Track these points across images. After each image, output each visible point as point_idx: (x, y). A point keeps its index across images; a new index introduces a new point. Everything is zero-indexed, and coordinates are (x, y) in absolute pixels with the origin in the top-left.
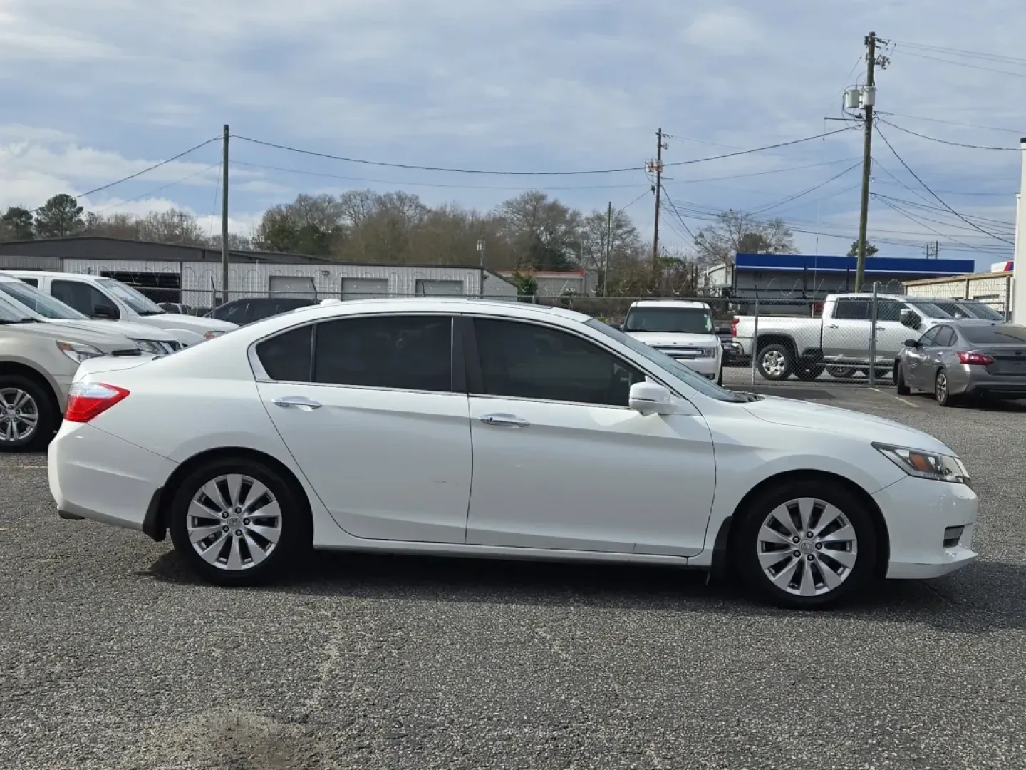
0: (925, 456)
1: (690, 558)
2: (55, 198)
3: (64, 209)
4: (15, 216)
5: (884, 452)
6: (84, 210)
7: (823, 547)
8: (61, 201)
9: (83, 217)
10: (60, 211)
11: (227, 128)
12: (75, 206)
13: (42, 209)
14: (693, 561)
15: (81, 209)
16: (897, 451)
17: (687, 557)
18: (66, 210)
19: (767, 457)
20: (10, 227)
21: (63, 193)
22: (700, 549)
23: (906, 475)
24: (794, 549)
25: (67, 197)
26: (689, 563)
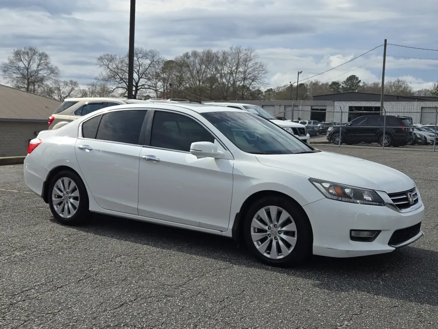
0: (343, 188)
1: (223, 232)
2: (350, 77)
3: (353, 81)
4: (334, 85)
5: (315, 183)
6: (361, 81)
7: (282, 234)
8: (352, 78)
9: (361, 84)
10: (351, 82)
11: (386, 41)
12: (358, 80)
13: (344, 82)
14: (224, 234)
15: (360, 81)
16: (323, 184)
17: (222, 231)
18: (354, 81)
19: (254, 183)
20: (332, 90)
21: (353, 74)
22: (226, 228)
23: (324, 197)
24: (268, 233)
25: (355, 76)
26: (223, 235)
